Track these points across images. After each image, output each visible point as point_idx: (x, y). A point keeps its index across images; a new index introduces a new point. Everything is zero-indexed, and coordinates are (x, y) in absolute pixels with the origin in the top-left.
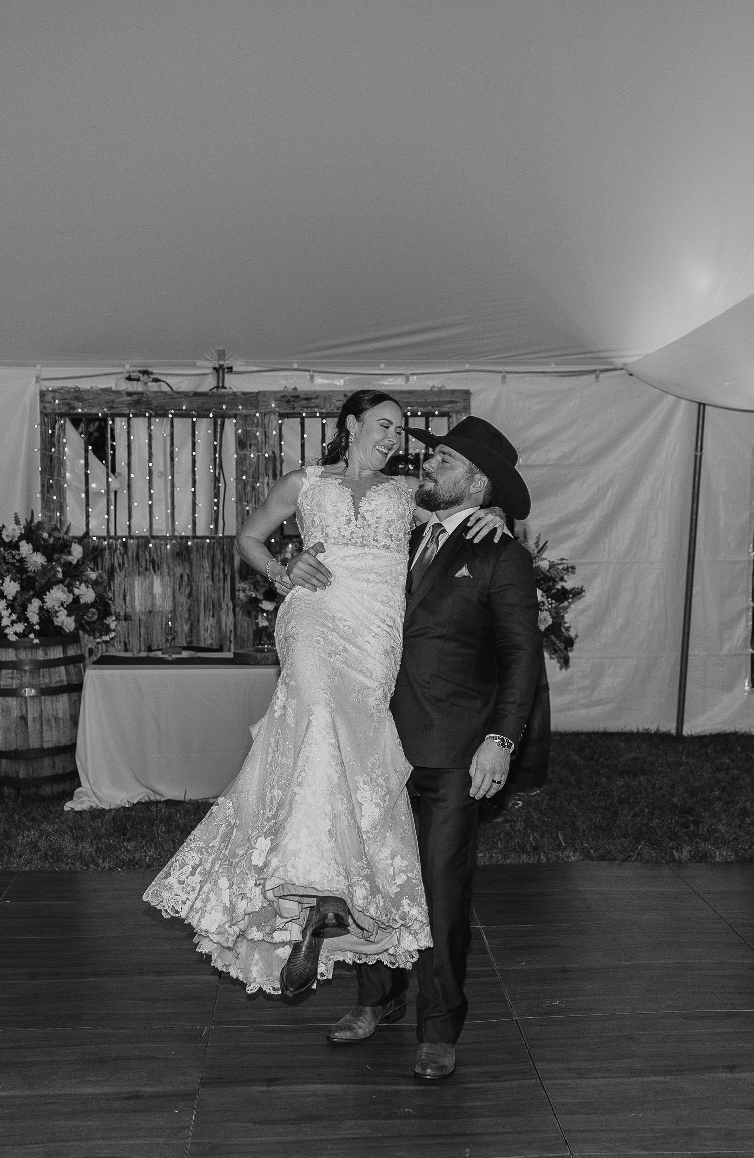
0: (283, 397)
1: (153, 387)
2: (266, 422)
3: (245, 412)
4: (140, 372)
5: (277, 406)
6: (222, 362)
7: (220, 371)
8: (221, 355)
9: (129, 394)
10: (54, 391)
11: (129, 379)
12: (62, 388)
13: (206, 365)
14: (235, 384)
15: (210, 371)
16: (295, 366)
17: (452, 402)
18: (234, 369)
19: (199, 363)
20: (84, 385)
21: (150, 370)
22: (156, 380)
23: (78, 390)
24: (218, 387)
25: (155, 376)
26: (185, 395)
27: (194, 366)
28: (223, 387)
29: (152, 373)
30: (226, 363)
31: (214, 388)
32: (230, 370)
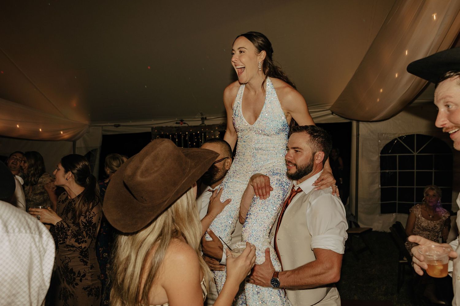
0: (220, 126)
1: (184, 125)
2: (215, 133)
3: (209, 131)
4: (180, 120)
5: (218, 129)
6: (203, 116)
7: (203, 119)
8: (202, 114)
9: (176, 127)
10: (155, 128)
11: (177, 123)
12: (157, 127)
13: (199, 117)
14: (207, 123)
15: (200, 119)
18: (207, 118)
19: (196, 117)
20: (164, 125)
21: (183, 119)
22: (185, 123)
23: (162, 127)
24: (202, 124)
25: (184, 122)
26: (191, 127)
28: (204, 124)
29: (184, 121)
30: (204, 117)
31: (201, 124)
32: (206, 118)
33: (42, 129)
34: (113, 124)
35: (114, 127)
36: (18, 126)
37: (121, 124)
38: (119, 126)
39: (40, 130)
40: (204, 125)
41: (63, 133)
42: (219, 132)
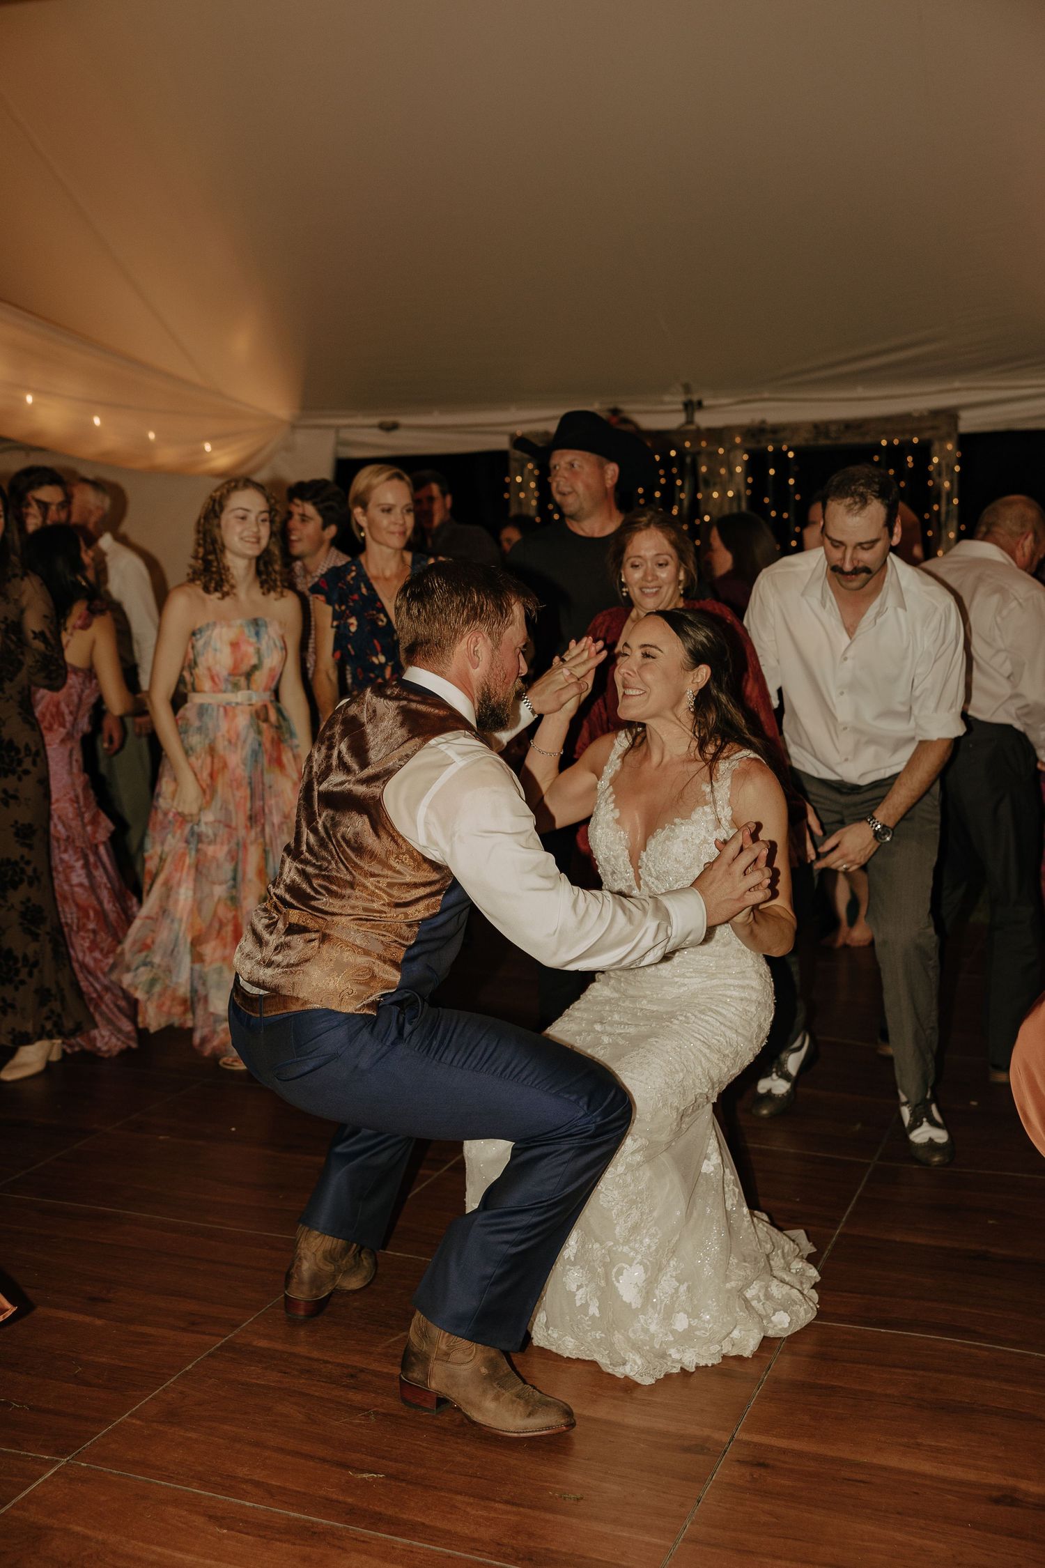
0: (750, 430)
2: (732, 458)
3: (710, 449)
4: (609, 410)
5: (743, 441)
6: (689, 397)
7: (691, 407)
8: (687, 389)
13: (677, 400)
14: (704, 420)
15: (681, 407)
16: (766, 395)
17: (933, 428)
18: (706, 403)
19: (667, 398)
21: (620, 406)
22: (626, 421)
24: (687, 423)
25: (623, 415)
26: (650, 433)
27: (662, 403)
28: (693, 423)
29: (622, 411)
30: (695, 398)
31: (683, 426)
32: (700, 404)
33: (156, 434)
34: (376, 420)
35: (376, 431)
36: (97, 421)
37: (403, 420)
38: (393, 427)
39: (152, 436)
40: (692, 427)
41: (213, 448)
42: (747, 452)
